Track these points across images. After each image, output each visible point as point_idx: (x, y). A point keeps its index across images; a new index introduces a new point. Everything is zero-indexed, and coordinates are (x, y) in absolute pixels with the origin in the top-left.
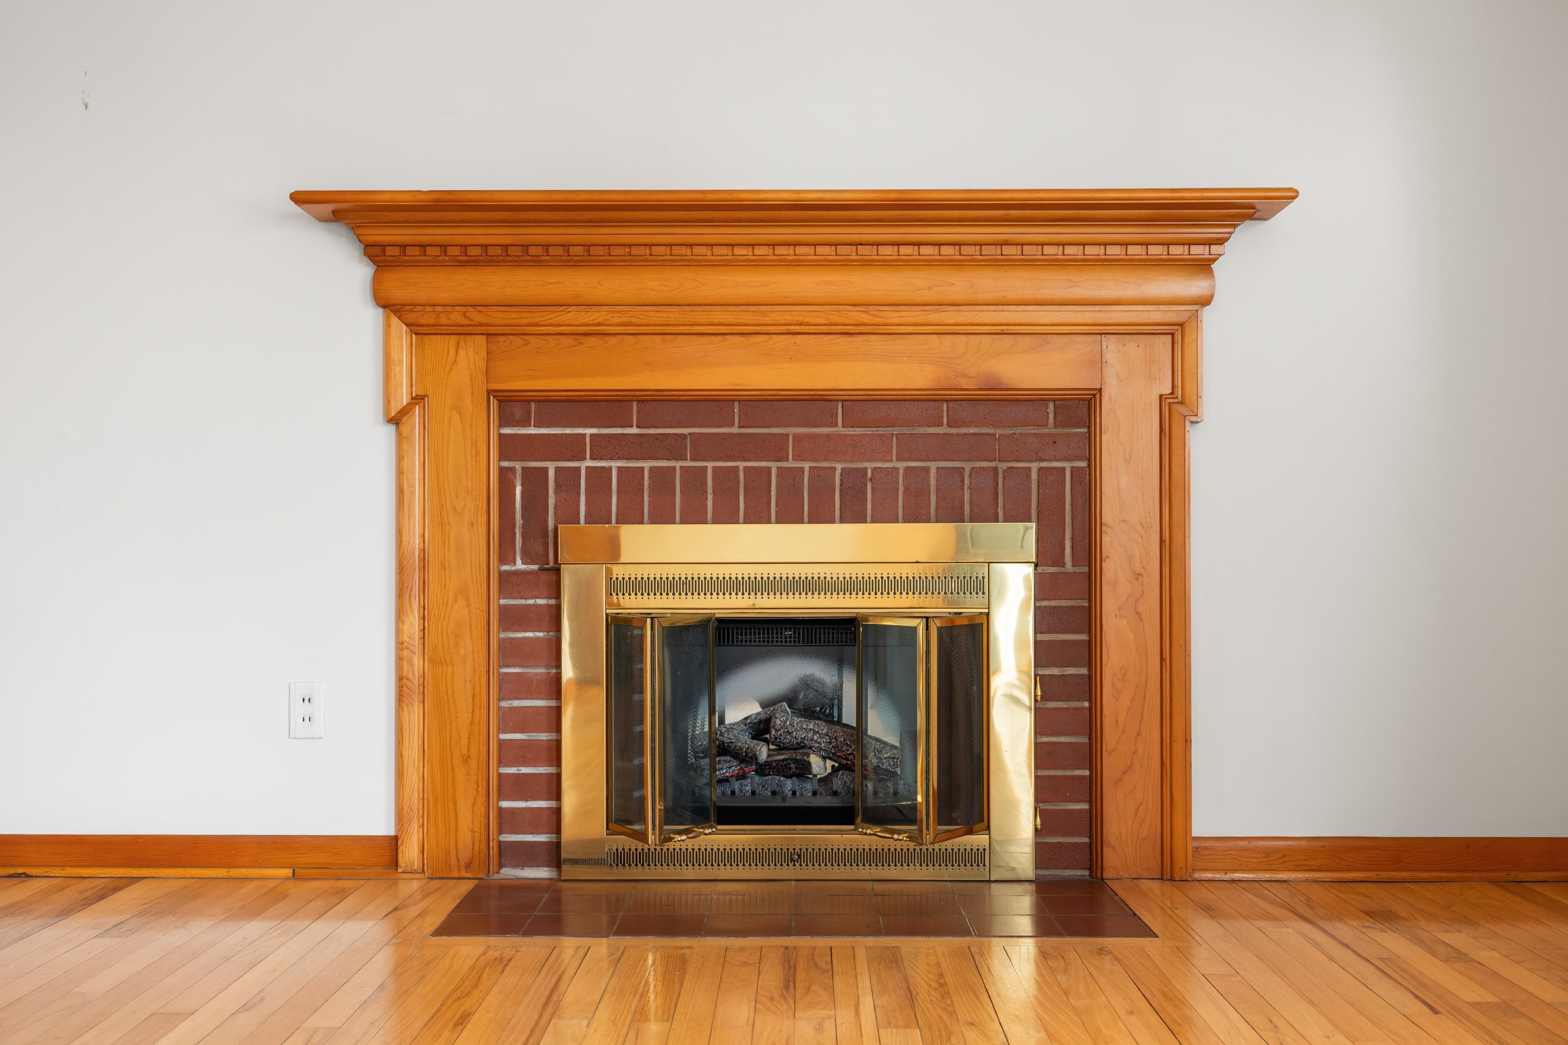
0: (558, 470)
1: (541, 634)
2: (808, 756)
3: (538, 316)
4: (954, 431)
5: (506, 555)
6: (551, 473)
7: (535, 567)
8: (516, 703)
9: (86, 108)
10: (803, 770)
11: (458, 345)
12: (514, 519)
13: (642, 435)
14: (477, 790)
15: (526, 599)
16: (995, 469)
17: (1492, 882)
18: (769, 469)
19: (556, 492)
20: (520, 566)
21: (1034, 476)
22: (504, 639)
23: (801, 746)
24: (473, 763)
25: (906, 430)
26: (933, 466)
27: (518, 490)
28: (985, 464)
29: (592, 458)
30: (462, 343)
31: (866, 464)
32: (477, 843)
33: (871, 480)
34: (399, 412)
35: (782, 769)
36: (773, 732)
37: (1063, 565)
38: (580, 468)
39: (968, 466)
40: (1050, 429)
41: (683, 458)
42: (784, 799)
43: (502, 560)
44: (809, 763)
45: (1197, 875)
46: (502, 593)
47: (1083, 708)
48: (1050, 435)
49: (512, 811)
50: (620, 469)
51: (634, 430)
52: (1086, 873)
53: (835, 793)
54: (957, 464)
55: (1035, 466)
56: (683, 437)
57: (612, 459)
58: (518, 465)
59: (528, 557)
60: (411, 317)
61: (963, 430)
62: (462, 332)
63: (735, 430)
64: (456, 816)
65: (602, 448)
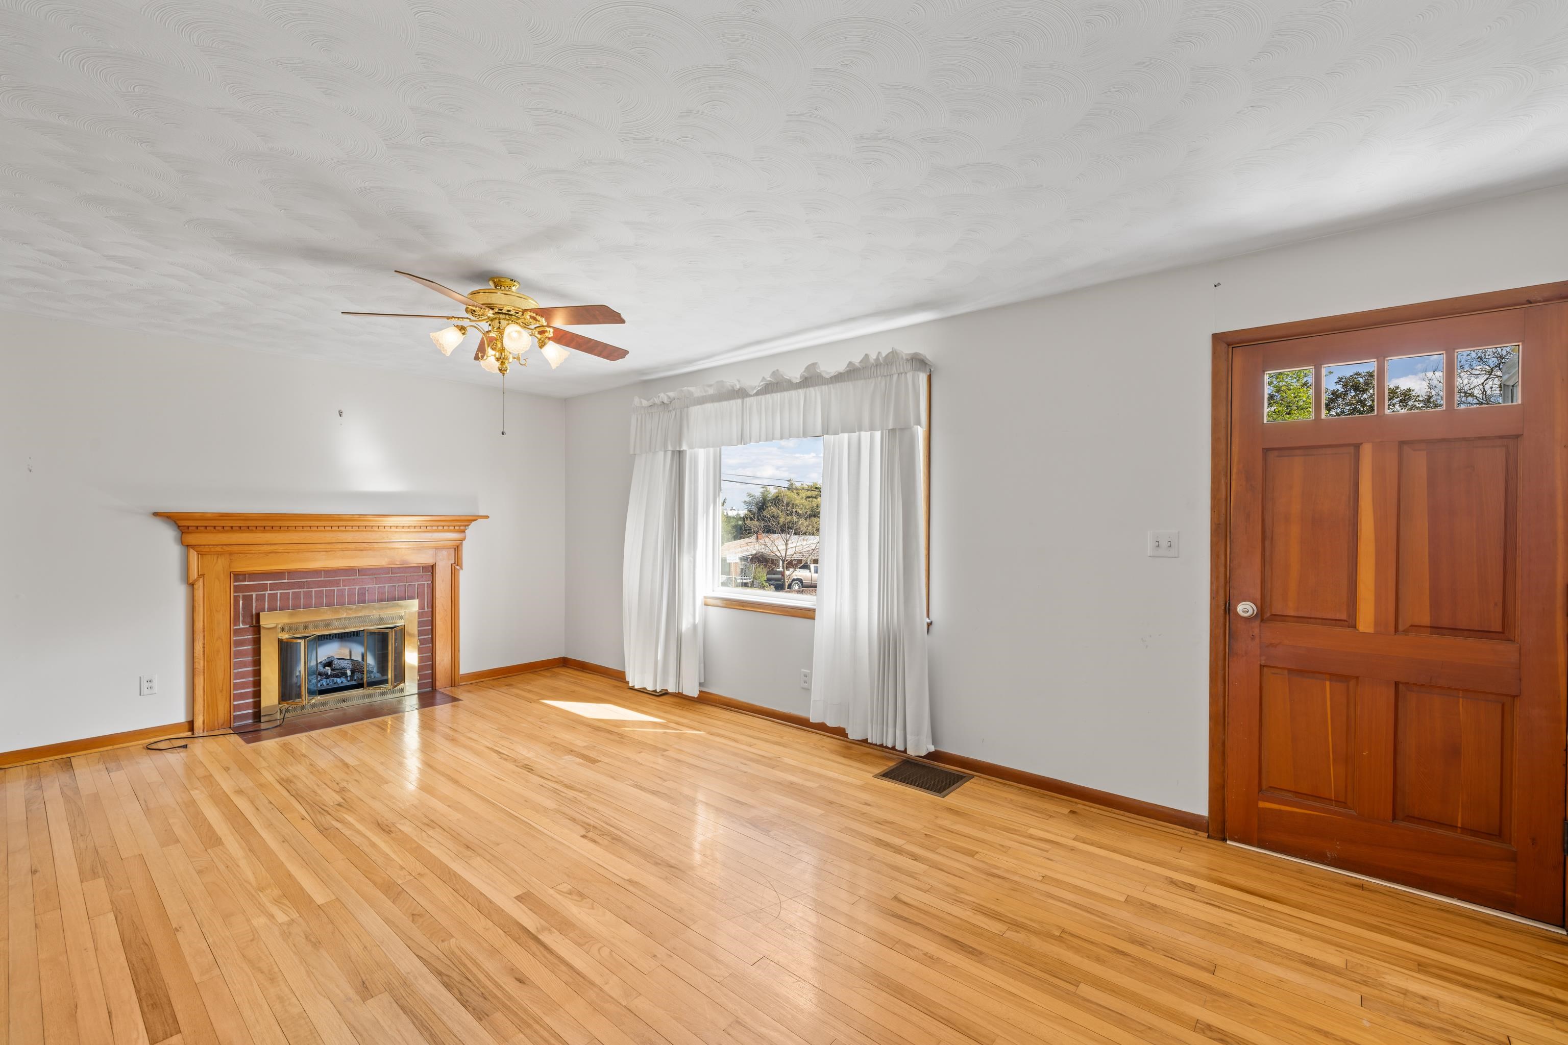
0: (256, 595)
1: (250, 647)
2: (346, 670)
3: (252, 548)
4: (393, 575)
5: (236, 622)
6: (254, 596)
7: (248, 626)
8: (240, 670)
9: (30, 471)
10: (345, 674)
11: (218, 557)
12: (239, 612)
13: (289, 582)
14: (226, 700)
15: (244, 636)
16: (405, 585)
17: (530, 673)
18: (334, 590)
19: (256, 602)
20: (241, 626)
21: (416, 586)
22: (235, 650)
23: (343, 668)
24: (224, 692)
25: (378, 576)
26: (387, 585)
27: (241, 602)
28: (402, 584)
29: (270, 590)
30: (219, 557)
31: (366, 586)
32: (226, 717)
33: (368, 591)
34: (194, 581)
35: (337, 676)
36: (334, 665)
37: (425, 609)
38: (265, 594)
39: (397, 585)
40: (421, 573)
41: (304, 588)
42: (338, 684)
43: (235, 625)
44: (347, 673)
45: (461, 684)
46: (235, 636)
47: (430, 646)
48: (421, 575)
49: (239, 704)
50: (280, 593)
51: (286, 581)
52: (431, 689)
53: (355, 680)
54: (394, 584)
55: (417, 583)
56: (304, 582)
57: (278, 590)
58: (241, 595)
59: (244, 623)
60: (199, 549)
61: (396, 575)
62: (219, 554)
63: (322, 579)
64: (217, 710)
65: (273, 587)
